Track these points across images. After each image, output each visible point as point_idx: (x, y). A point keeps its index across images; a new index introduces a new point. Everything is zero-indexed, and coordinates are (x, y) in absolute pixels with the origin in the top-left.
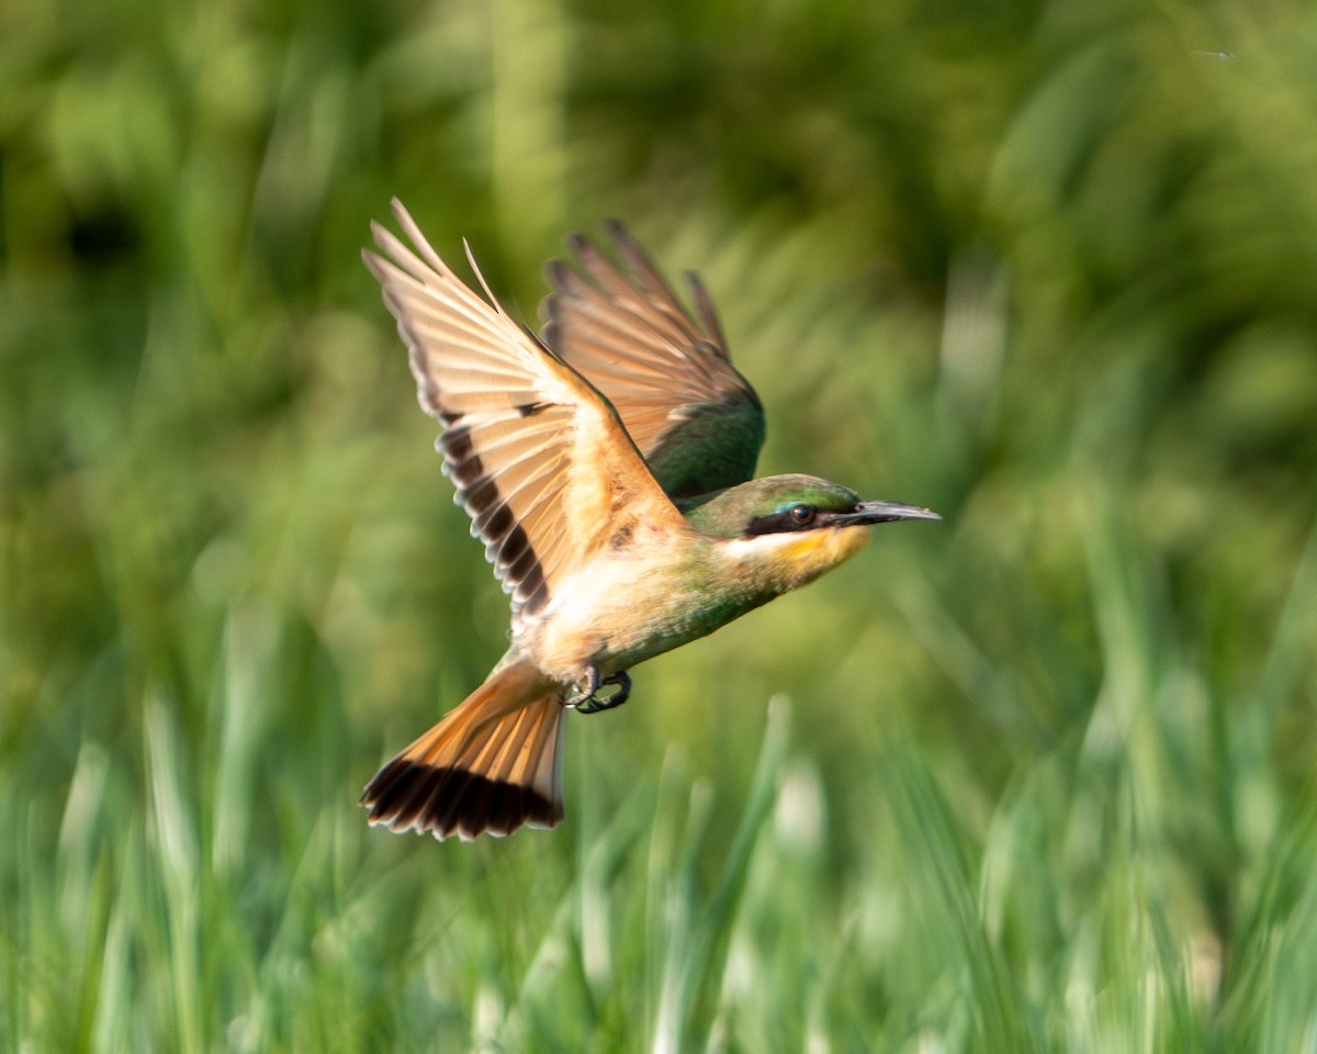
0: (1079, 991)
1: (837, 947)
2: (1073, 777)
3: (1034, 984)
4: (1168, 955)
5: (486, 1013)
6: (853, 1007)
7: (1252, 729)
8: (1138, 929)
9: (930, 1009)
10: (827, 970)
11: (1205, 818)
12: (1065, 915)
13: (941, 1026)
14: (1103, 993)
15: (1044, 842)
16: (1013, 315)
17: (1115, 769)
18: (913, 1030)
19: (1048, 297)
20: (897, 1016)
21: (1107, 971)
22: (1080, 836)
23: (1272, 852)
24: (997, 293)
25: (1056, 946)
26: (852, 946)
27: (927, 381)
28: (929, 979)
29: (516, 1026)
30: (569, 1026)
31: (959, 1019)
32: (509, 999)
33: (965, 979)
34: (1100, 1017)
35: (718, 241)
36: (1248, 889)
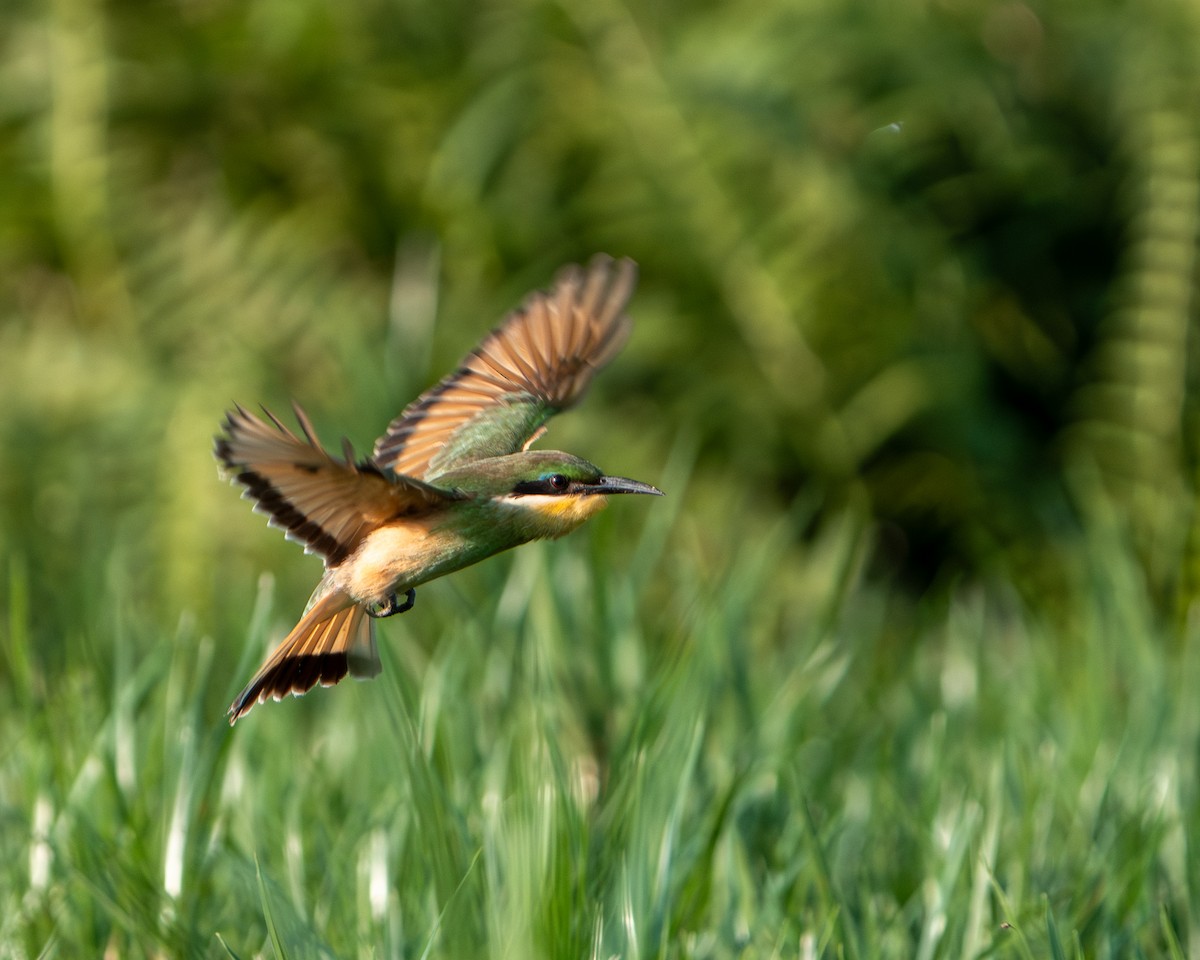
0: (492, 800)
1: (309, 765)
2: (490, 637)
3: (458, 794)
4: (561, 772)
5: (42, 815)
6: (322, 812)
7: (624, 600)
8: (537, 750)
9: (379, 812)
10: (302, 779)
11: (589, 667)
12: (483, 741)
13: (388, 825)
14: (511, 798)
15: (468, 683)
16: (445, 282)
17: (522, 628)
18: (365, 828)
19: (471, 270)
20: (353, 818)
21: (514, 782)
22: (495, 680)
23: (640, 694)
24: (432, 266)
25: (476, 763)
26: (320, 766)
27: (381, 333)
28: (378, 789)
29: (65, 823)
30: (105, 824)
31: (402, 819)
32: (59, 805)
33: (407, 788)
34: (507, 817)
35: (222, 226)
36: (622, 720)
